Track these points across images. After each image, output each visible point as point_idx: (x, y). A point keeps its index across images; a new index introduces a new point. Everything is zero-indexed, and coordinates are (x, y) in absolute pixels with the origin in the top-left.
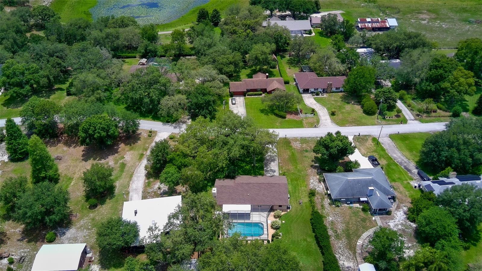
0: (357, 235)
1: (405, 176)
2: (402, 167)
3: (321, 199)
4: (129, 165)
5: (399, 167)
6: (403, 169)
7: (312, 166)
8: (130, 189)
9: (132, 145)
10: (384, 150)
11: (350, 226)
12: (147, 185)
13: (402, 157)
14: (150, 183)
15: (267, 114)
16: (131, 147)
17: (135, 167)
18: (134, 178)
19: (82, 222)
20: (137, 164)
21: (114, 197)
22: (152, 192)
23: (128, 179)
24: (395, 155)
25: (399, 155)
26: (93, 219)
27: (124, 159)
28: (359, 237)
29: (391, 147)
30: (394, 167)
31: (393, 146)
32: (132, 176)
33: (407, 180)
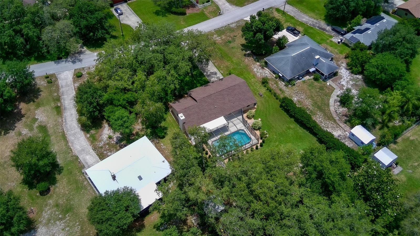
0: (325, 104)
1: (325, 35)
2: (317, 28)
3: (275, 84)
4: (50, 125)
5: (314, 29)
6: (318, 30)
7: (245, 55)
8: (76, 152)
9: (35, 100)
10: (292, 18)
11: (315, 98)
12: (93, 140)
13: (310, 19)
14: (94, 136)
15: (164, 15)
16: (35, 103)
17: (60, 124)
18: (70, 138)
19: (45, 216)
20: (60, 120)
21: (63, 169)
22: (104, 145)
23: (63, 143)
24: (304, 19)
25: (307, 18)
26: (57, 205)
27: (39, 121)
28: (328, 105)
29: (296, 13)
30: (311, 31)
31: (297, 12)
32: (66, 137)
33: (328, 39)
